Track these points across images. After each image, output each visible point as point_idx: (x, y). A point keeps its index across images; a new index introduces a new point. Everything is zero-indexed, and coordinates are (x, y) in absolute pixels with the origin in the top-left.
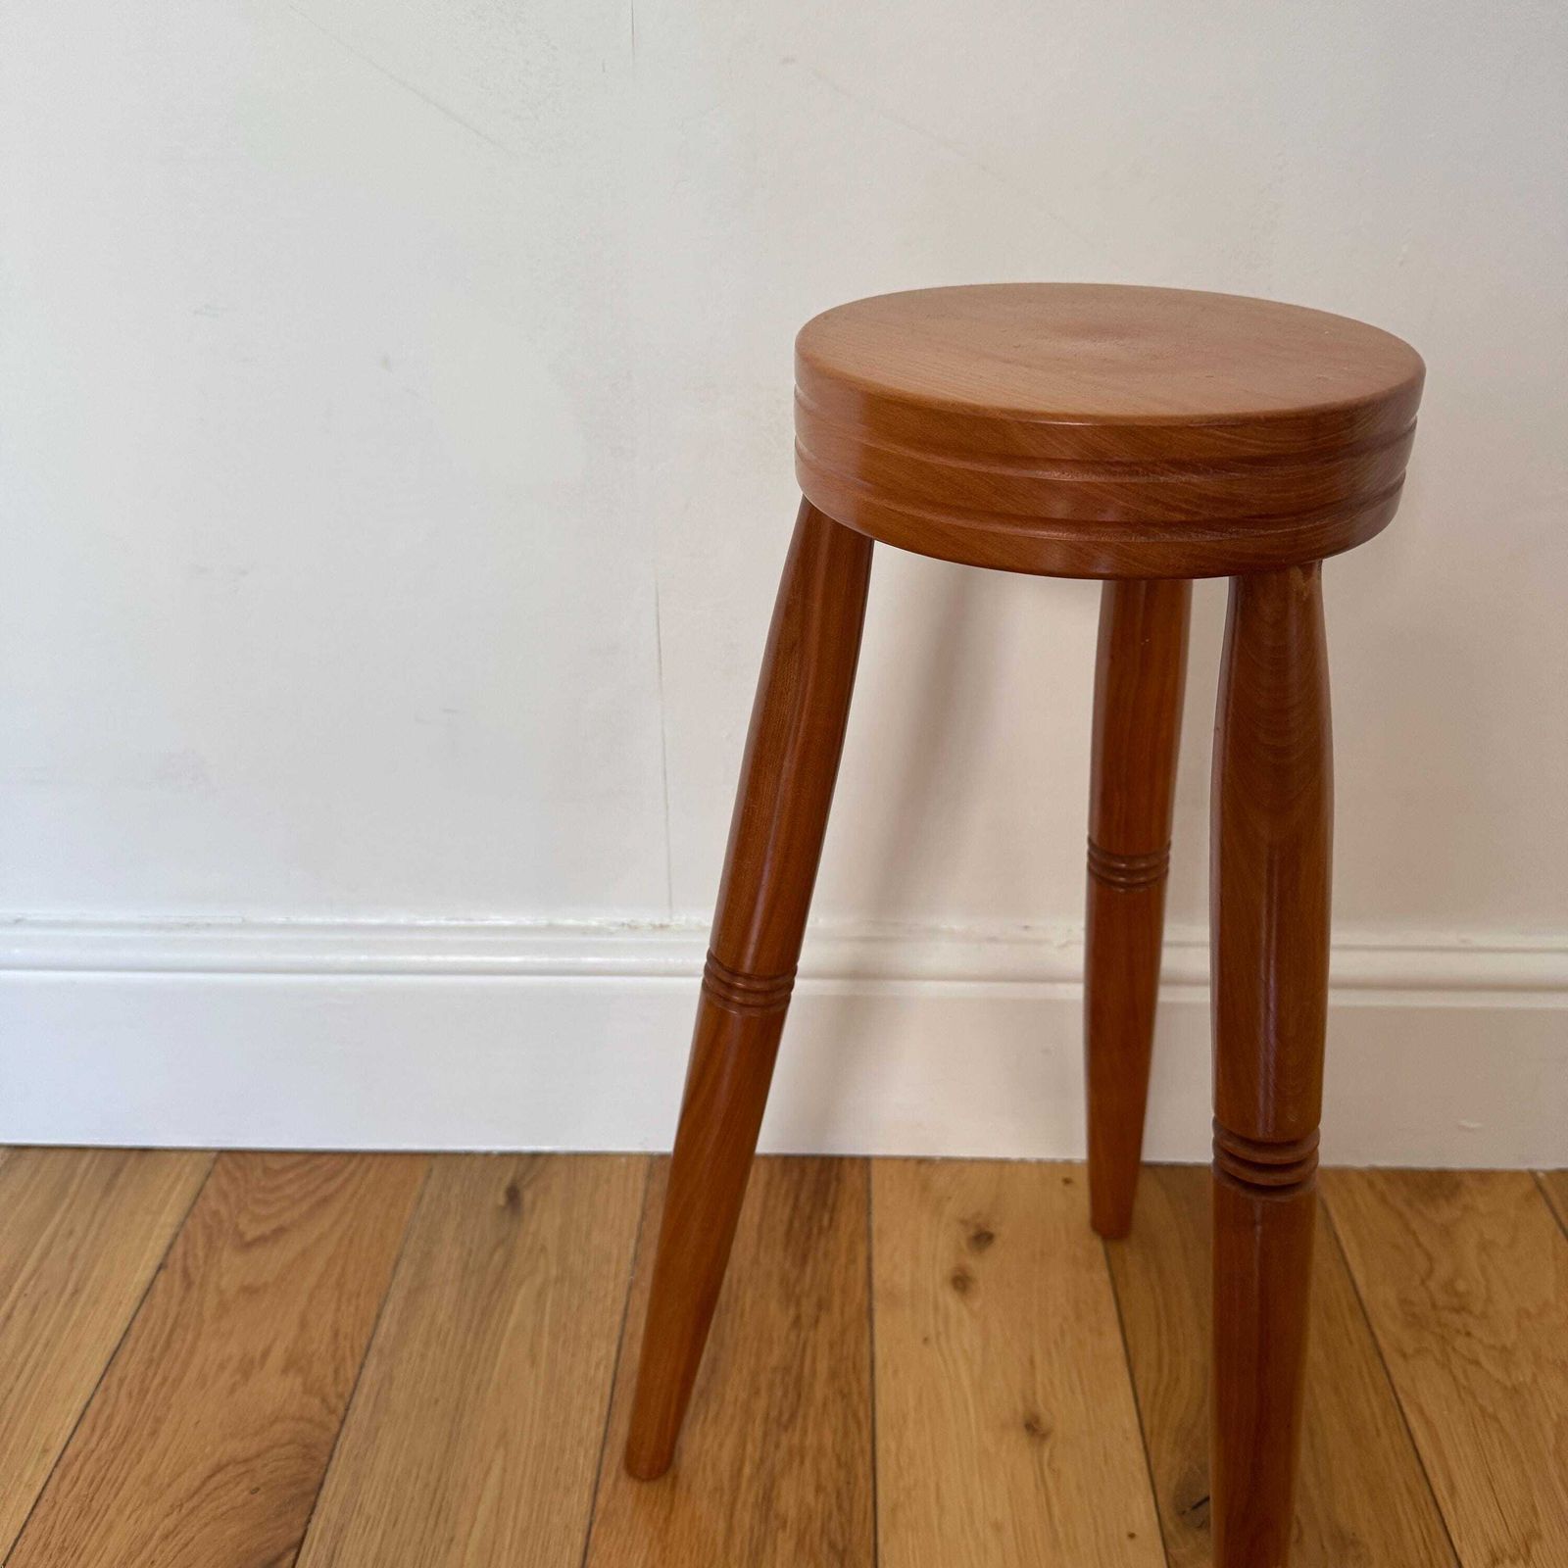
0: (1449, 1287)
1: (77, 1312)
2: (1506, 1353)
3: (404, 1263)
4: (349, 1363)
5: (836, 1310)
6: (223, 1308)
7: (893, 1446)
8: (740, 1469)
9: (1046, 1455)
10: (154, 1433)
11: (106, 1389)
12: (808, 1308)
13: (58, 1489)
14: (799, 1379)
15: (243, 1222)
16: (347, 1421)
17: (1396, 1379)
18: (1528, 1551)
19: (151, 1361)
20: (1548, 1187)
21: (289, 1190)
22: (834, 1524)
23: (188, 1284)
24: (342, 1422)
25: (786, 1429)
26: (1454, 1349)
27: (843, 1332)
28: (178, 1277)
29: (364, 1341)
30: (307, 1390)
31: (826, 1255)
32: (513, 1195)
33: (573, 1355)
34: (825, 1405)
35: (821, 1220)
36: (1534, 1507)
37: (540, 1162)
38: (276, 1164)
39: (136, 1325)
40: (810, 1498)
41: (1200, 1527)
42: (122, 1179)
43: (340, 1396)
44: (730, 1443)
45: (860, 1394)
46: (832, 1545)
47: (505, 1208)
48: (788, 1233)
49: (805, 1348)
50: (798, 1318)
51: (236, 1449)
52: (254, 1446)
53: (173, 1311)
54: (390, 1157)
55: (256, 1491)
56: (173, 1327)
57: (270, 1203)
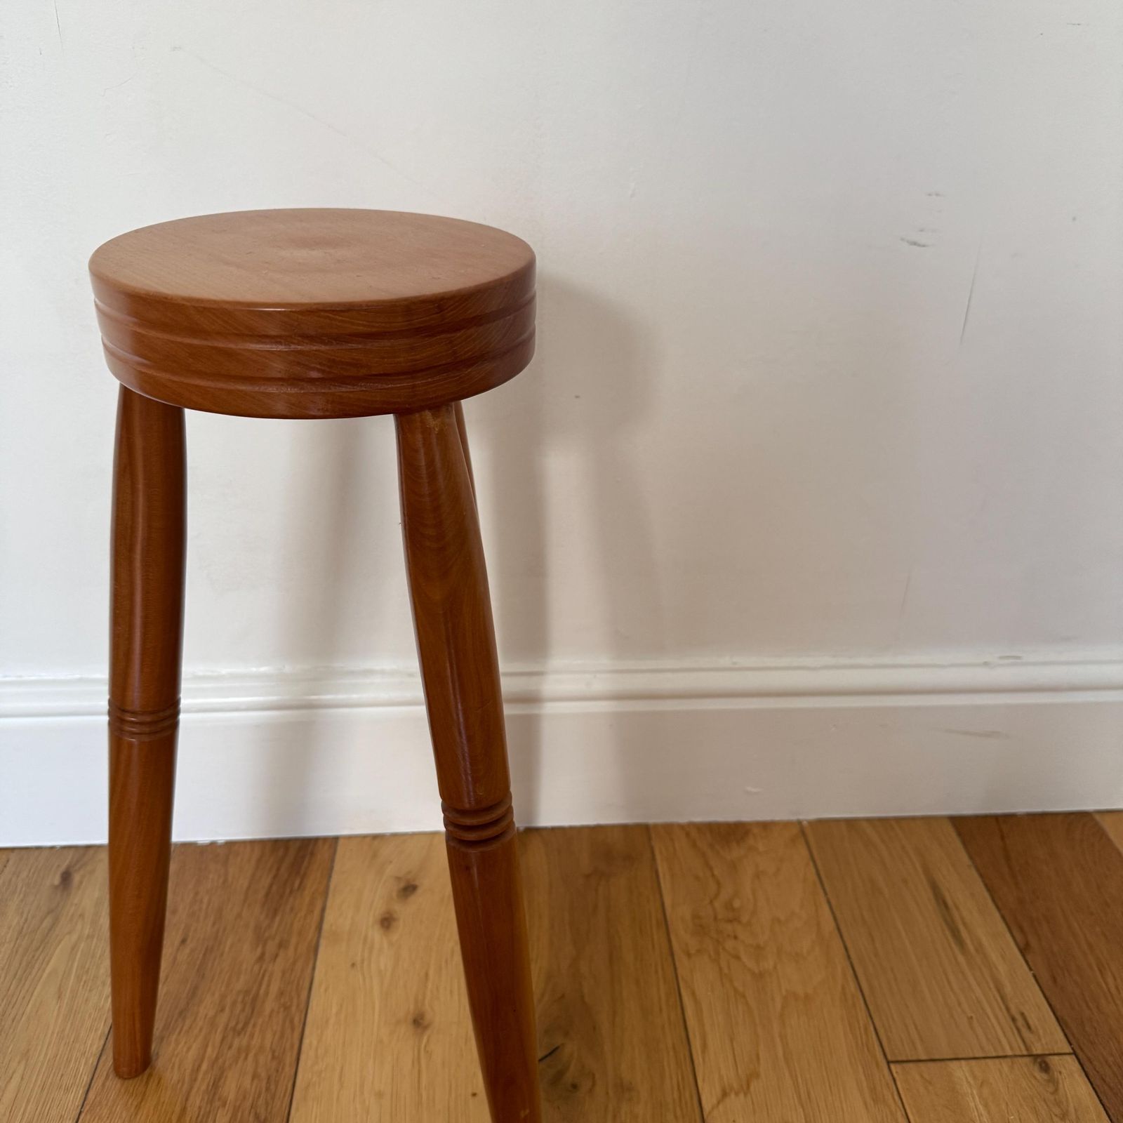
0: (729, 906)
2: (758, 950)
5: (292, 948)
7: (315, 1043)
8: (200, 1066)
9: (425, 1040)
12: (271, 947)
14: (255, 998)
17: (680, 971)
18: (748, 1086)
20: (809, 832)
22: (261, 1101)
25: (239, 1034)
26: (724, 949)
27: (294, 963)
31: (292, 909)
32: (66, 877)
33: (90, 991)
34: (270, 1016)
35: (293, 884)
36: (758, 1054)
37: (91, 852)
40: (247, 1083)
44: (196, 1046)
45: (298, 1006)
46: (257, 1117)
47: (56, 887)
48: (267, 895)
49: (263, 976)
50: (263, 954)
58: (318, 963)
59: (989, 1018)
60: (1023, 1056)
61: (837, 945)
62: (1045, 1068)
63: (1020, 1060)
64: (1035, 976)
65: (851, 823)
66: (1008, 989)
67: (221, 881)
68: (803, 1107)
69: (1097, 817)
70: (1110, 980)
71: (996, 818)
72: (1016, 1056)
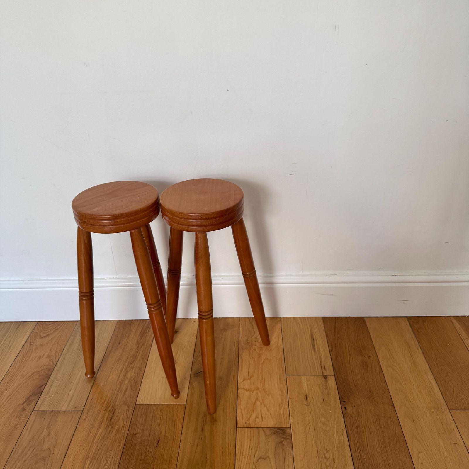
0: (256, 338)
1: (11, 349)
2: (261, 348)
3: (70, 340)
4: (58, 356)
5: (145, 345)
6: (37, 348)
10: (23, 368)
11: (15, 362)
12: (140, 345)
13: (6, 377)
14: (136, 356)
15: (41, 334)
16: (57, 365)
17: (240, 354)
18: (250, 379)
19: (23, 357)
20: (282, 320)
21: (50, 328)
22: (136, 378)
23: (31, 344)
25: (131, 364)
26: (252, 348)
28: (29, 343)
29: (61, 353)
30: (50, 361)
31: (146, 336)
34: (139, 360)
35: (147, 330)
36: (254, 372)
38: (48, 323)
39: (21, 351)
40: (133, 374)
41: (197, 377)
42: (20, 327)
43: (56, 362)
44: (121, 367)
45: (146, 358)
46: (134, 381)
48: (140, 333)
49: (138, 352)
50: (138, 347)
51: (37, 370)
52: (40, 369)
53: (28, 349)
54: (69, 322)
55: (40, 376)
56: (28, 351)
57: (46, 330)
58: (151, 349)
59: (315, 366)
60: (321, 375)
61: (281, 348)
62: (326, 378)
64: (331, 357)
65: (294, 318)
66: (323, 360)
67: (129, 329)
68: (262, 383)
69: (365, 318)
70: (351, 359)
71: (335, 318)
72: (319, 375)
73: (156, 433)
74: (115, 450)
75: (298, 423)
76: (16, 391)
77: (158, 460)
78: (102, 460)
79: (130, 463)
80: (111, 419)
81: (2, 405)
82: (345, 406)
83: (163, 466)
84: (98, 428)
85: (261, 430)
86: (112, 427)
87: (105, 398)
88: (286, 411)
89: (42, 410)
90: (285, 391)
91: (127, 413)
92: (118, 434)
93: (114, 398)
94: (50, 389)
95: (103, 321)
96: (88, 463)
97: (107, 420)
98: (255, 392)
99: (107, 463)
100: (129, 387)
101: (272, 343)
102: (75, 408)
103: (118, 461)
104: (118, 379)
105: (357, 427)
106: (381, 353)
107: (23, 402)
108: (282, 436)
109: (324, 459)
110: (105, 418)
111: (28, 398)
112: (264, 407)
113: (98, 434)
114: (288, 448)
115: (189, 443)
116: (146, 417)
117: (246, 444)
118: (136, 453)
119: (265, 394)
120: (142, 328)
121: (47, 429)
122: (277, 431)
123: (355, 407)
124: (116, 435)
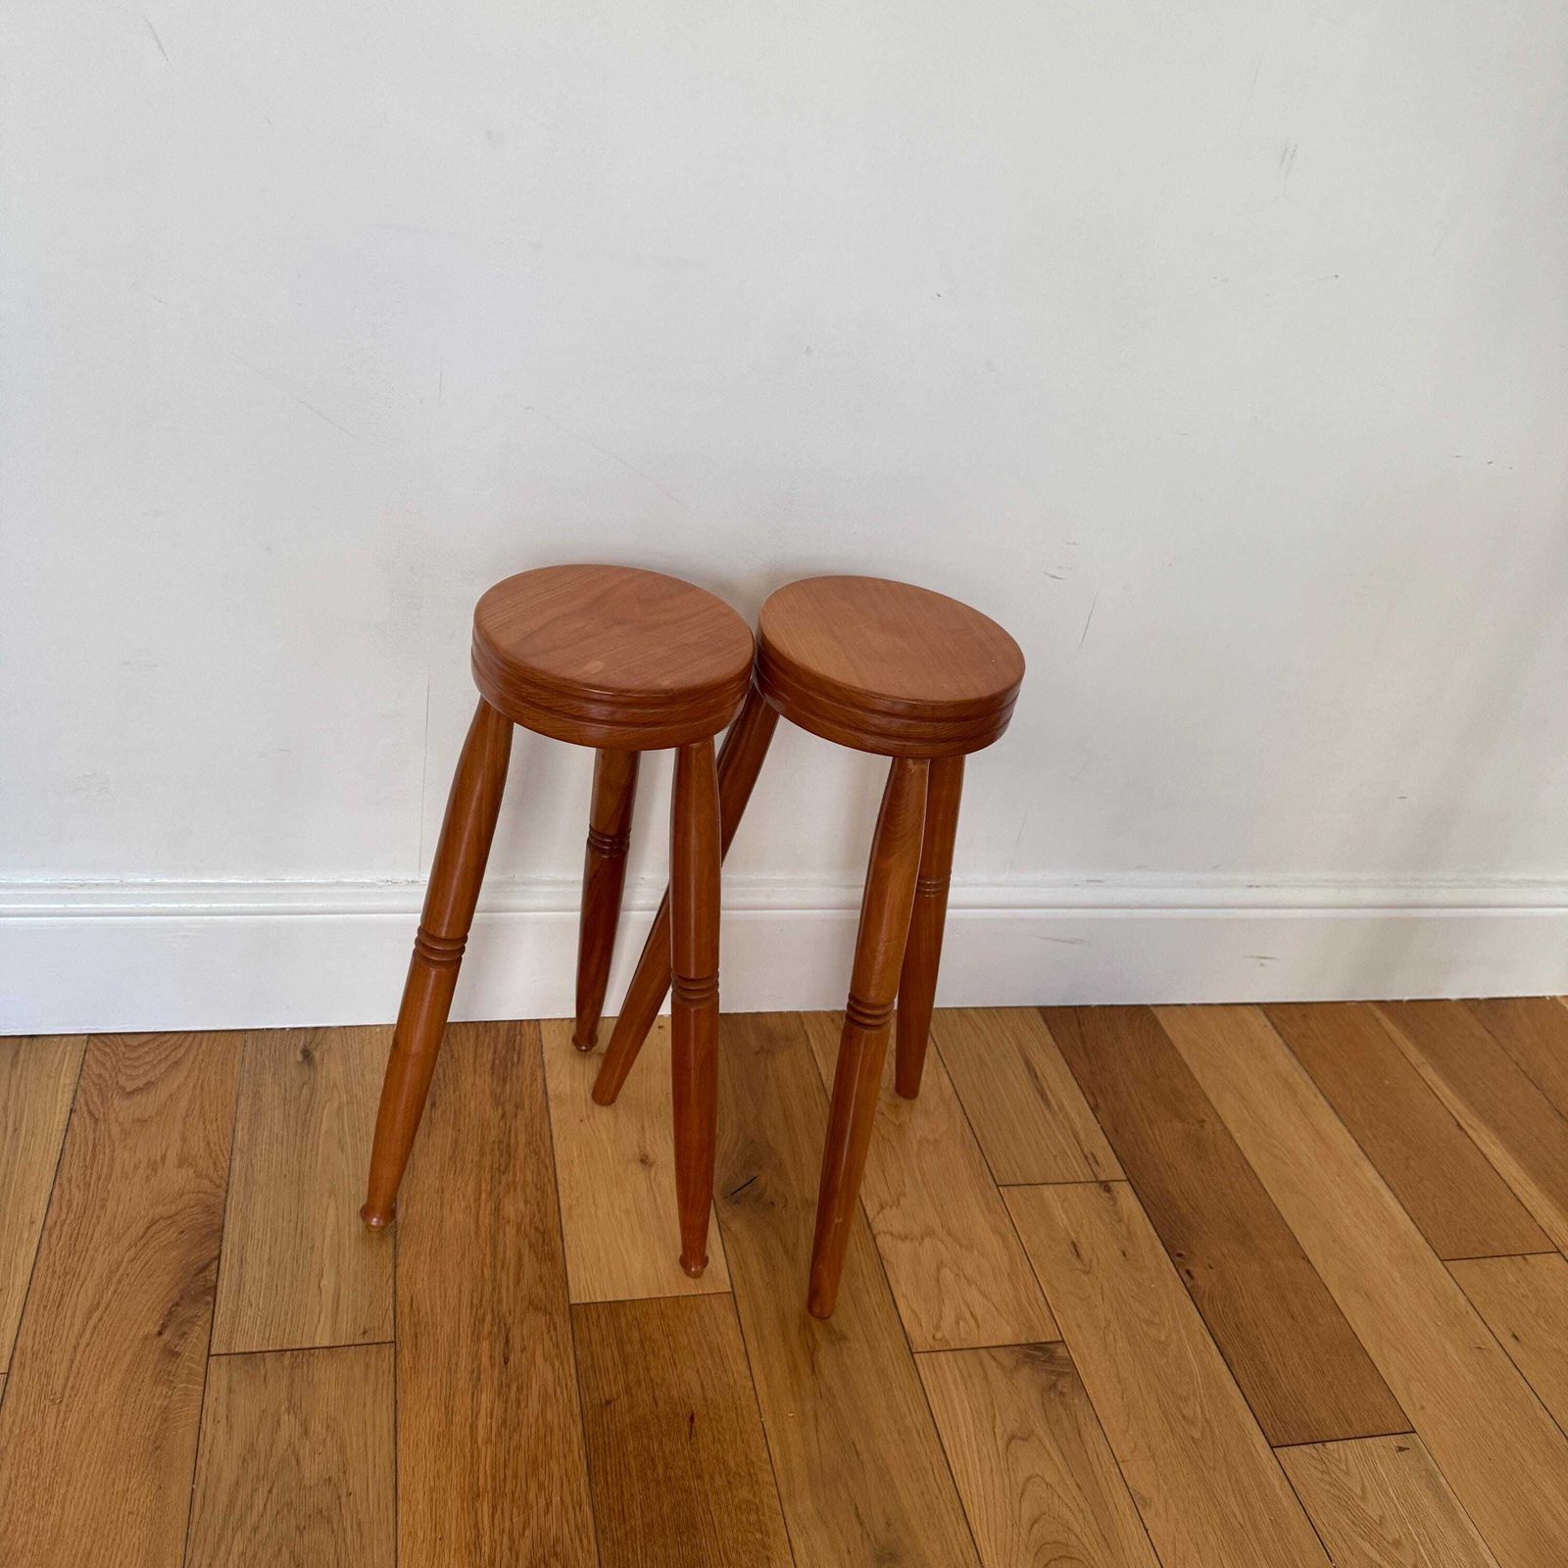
1: (22, 1141)
3: (242, 1099)
4: (222, 1159)
5: (527, 1107)
6: (126, 1134)
7: (566, 1177)
9: (652, 1175)
10: (103, 1206)
11: (61, 1185)
12: (510, 1108)
13: (49, 1242)
14: (508, 1145)
15: (122, 1080)
16: (229, 1191)
18: (899, 1203)
19: (86, 1167)
21: (147, 1059)
22: (537, 1219)
23: (96, 1121)
24: (227, 1191)
25: (504, 1173)
27: (532, 1120)
28: (86, 1114)
29: (228, 1146)
30: (198, 1175)
31: (517, 1077)
32: (307, 1054)
34: (525, 1158)
35: (512, 1058)
36: (903, 1181)
37: (321, 1032)
38: (134, 1042)
39: (67, 1146)
40: (522, 1206)
41: (734, 1204)
42: (22, 1057)
43: (221, 1179)
44: (471, 1184)
45: (545, 1151)
46: (537, 1229)
47: (303, 1062)
48: (492, 1067)
49: (510, 1130)
50: (504, 1115)
51: (159, 1210)
52: (173, 1209)
53: (91, 1137)
54: (213, 1034)
55: (182, 1232)
56: (94, 1146)
57: (135, 1067)
58: (552, 1119)
59: (1069, 1157)
60: (1092, 1182)
61: (955, 1104)
62: (1108, 1189)
63: (1091, 1184)
64: (1102, 1128)
66: (1082, 1137)
67: (449, 1056)
68: (938, 1215)
69: (1152, 1009)
70: (1156, 1131)
71: (1074, 1008)
72: (1088, 1182)
73: (675, 1393)
74: (562, 1460)
75: (1079, 1326)
76: (112, 1288)
77: (712, 1478)
78: (532, 1496)
79: (627, 1495)
80: (506, 1363)
81: (78, 1344)
82: (1187, 1268)
83: (735, 1492)
84: (473, 1394)
85: (983, 1352)
86: (519, 1389)
87: (456, 1291)
88: (1035, 1293)
89: (242, 1350)
90: (1010, 1236)
91: (554, 1338)
92: (548, 1409)
93: (488, 1288)
94: (241, 1275)
95: (339, 1027)
96: (486, 1510)
97: (493, 1366)
98: (927, 1240)
99: (549, 1504)
100: (527, 1250)
101: (923, 1088)
102: (365, 1333)
103: (584, 1495)
104: (478, 1227)
105: (1236, 1325)
106: (1228, 1108)
107: (157, 1329)
108: (1048, 1367)
109: (1183, 1422)
110: (485, 1360)
111: (170, 1313)
112: (970, 1285)
113: (483, 1413)
114: (1076, 1401)
115: (791, 1415)
116: (621, 1342)
117: (956, 1401)
118: (633, 1463)
119: (958, 1247)
120: (492, 1050)
121: (289, 1412)
122: (1031, 1355)
123: (1212, 1268)
124: (543, 1412)
